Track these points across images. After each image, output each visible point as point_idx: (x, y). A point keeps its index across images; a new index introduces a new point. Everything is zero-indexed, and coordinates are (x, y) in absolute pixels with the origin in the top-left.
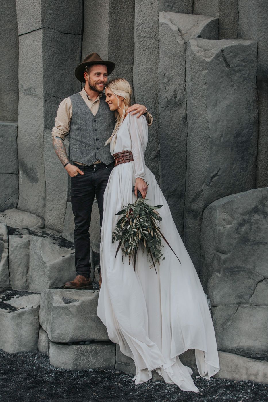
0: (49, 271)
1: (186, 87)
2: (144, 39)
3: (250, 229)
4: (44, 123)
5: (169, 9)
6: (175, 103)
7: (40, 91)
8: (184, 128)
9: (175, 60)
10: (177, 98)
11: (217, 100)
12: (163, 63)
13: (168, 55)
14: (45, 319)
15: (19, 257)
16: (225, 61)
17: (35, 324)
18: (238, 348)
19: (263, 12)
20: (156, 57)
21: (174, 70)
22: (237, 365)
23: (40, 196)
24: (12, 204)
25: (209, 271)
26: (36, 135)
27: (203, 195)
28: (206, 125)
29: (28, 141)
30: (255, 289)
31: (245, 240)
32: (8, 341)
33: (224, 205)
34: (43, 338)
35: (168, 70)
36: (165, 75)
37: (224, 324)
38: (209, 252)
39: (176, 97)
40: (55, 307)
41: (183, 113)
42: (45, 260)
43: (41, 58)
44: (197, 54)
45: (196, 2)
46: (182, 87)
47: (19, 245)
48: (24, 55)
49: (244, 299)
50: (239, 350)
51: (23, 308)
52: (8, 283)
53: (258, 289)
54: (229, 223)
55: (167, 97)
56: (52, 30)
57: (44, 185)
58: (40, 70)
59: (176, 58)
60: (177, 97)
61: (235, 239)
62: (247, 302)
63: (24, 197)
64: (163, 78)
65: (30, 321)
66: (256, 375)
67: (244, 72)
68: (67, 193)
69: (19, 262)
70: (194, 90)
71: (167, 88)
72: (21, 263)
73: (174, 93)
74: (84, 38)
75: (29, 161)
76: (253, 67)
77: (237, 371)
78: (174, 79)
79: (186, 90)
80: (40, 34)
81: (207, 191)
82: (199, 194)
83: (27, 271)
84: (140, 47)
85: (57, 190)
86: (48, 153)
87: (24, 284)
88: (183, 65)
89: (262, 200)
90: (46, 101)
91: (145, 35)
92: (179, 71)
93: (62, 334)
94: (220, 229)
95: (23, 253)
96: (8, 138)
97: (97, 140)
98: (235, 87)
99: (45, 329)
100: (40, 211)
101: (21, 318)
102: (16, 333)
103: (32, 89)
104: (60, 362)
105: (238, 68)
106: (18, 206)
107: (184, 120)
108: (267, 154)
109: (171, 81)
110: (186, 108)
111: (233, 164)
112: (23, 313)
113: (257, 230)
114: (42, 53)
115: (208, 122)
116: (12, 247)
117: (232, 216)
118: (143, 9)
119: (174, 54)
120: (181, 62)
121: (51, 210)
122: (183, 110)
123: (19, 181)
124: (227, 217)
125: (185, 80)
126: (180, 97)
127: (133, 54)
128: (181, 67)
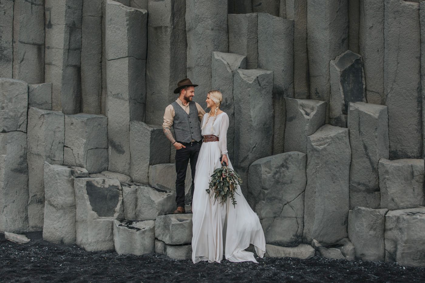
0: (157, 205)
1: (233, 96)
2: (202, 67)
3: (280, 176)
4: (129, 116)
5: (216, 50)
6: (227, 106)
7: (126, 96)
8: (232, 119)
11: (255, 105)
12: (218, 82)
13: (221, 78)
14: (161, 233)
15: (130, 199)
16: (259, 83)
17: (153, 237)
18: (275, 241)
19: (277, 55)
20: (209, 78)
21: (225, 87)
22: (278, 250)
23: (126, 162)
24: (105, 168)
25: (256, 200)
26: (123, 124)
27: (249, 158)
28: (250, 119)
29: (116, 127)
30: (283, 209)
31: (277, 182)
32: (137, 249)
33: (265, 163)
34: (159, 245)
35: (221, 87)
36: (219, 89)
37: (267, 228)
38: (256, 190)
39: (227, 102)
40: (173, 225)
41: (231, 112)
42: (153, 199)
43: (127, 75)
44: (244, 79)
45: (230, 46)
46: (231, 96)
47: (130, 192)
48: (113, 73)
49: (277, 214)
50: (275, 242)
51: (144, 228)
52: (123, 216)
53: (284, 208)
54: (269, 173)
56: (133, 58)
57: (129, 155)
58: (126, 82)
59: (227, 80)
61: (272, 181)
62: (279, 216)
63: (113, 163)
65: (149, 236)
66: (289, 254)
67: (267, 89)
68: (149, 160)
69: (130, 203)
70: (242, 99)
72: (131, 203)
73: (225, 100)
74: (147, 62)
75: (117, 140)
76: (271, 86)
77: (278, 252)
78: (226, 92)
79: (233, 98)
80: (126, 60)
81: (251, 156)
82: (246, 158)
83: (136, 208)
85: (141, 158)
86: (135, 135)
87: (134, 216)
88: (232, 84)
89: (286, 160)
90: (130, 102)
91: (202, 64)
92: (229, 88)
93: (179, 239)
94: (264, 176)
95: (132, 197)
96: (102, 125)
97: (191, 128)
98: (263, 97)
99: (161, 239)
100: (126, 171)
101: (144, 234)
102: (142, 243)
103: (119, 95)
104: (177, 256)
105: (264, 87)
106: (108, 169)
107: (232, 116)
108: (279, 134)
110: (234, 109)
111: (263, 140)
112: (145, 231)
113: (283, 176)
114: (128, 72)
115: (251, 117)
116: (125, 194)
117: (270, 169)
118: (201, 49)
119: (225, 77)
120: (230, 82)
121: (137, 171)
122: (232, 110)
123: (109, 153)
124: (268, 170)
125: (233, 93)
126: (229, 102)
127: (186, 73)
128: (230, 85)
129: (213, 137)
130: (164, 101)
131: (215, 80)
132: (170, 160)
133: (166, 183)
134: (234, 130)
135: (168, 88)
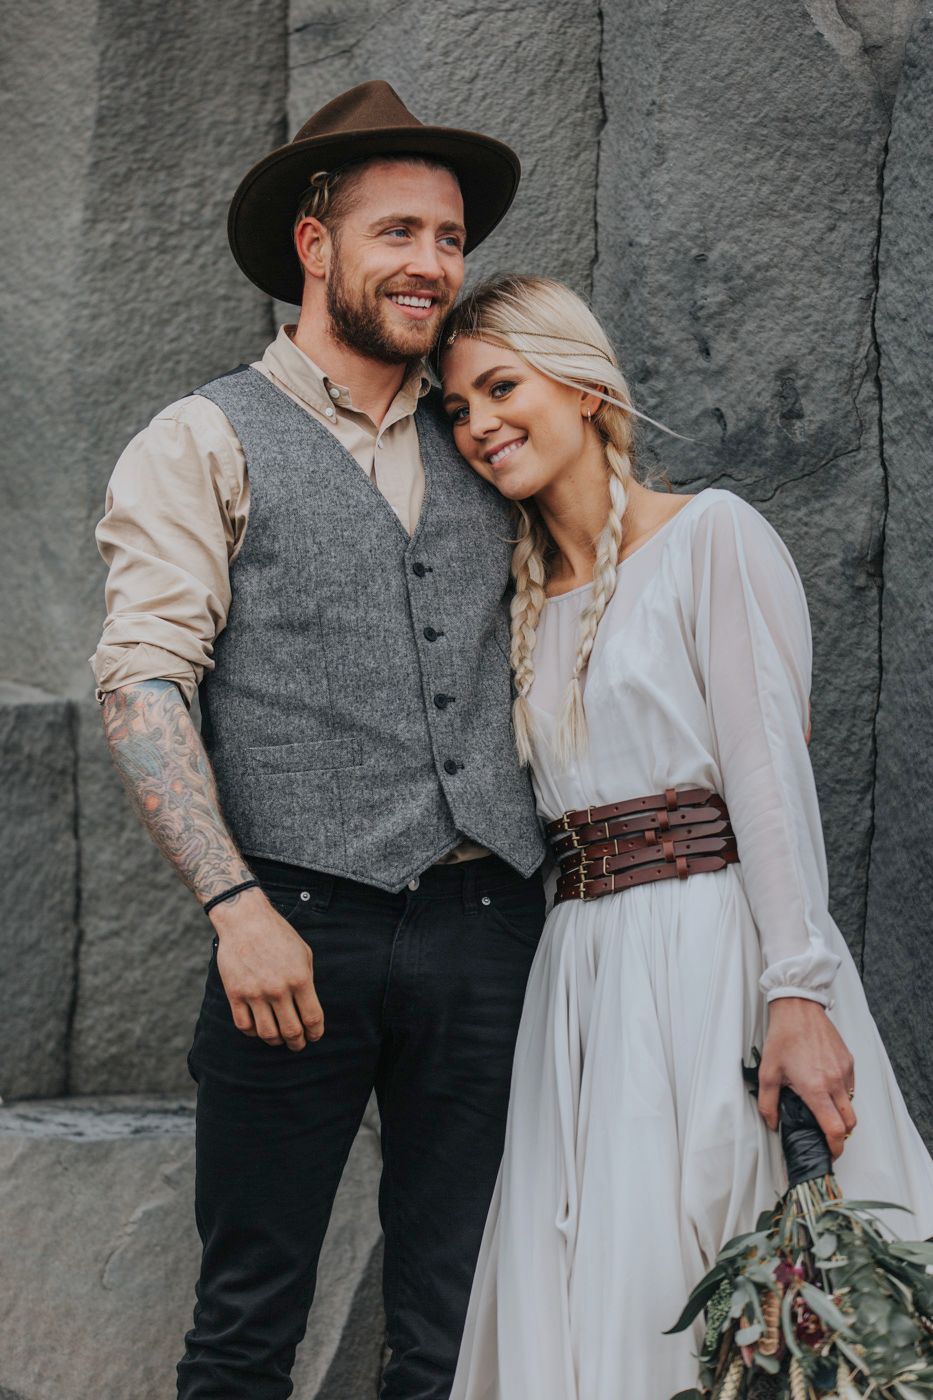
1: (877, 347)
6: (789, 453)
8: (853, 625)
9: (791, 160)
10: (798, 424)
12: (691, 177)
13: (732, 122)
20: (575, 125)
21: (776, 229)
35: (731, 227)
36: (700, 259)
39: (792, 415)
41: (848, 527)
46: (852, 346)
55: (719, 416)
59: (799, 146)
60: (800, 416)
64: (690, 275)
71: (722, 348)
73: (775, 386)
78: (781, 293)
79: (879, 365)
84: (446, 54)
88: (860, 196)
92: (822, 239)
107: (853, 578)
109: (750, 300)
110: (880, 492)
119: (786, 119)
120: (837, 175)
122: (853, 507)
125: (871, 299)
126: (825, 416)
127: (275, 94)
128: (844, 208)
129: (693, 815)
130: (17, 391)
131: (660, 149)
132: (68, 1066)
133: (31, 1353)
134: (875, 752)
135: (68, 253)
